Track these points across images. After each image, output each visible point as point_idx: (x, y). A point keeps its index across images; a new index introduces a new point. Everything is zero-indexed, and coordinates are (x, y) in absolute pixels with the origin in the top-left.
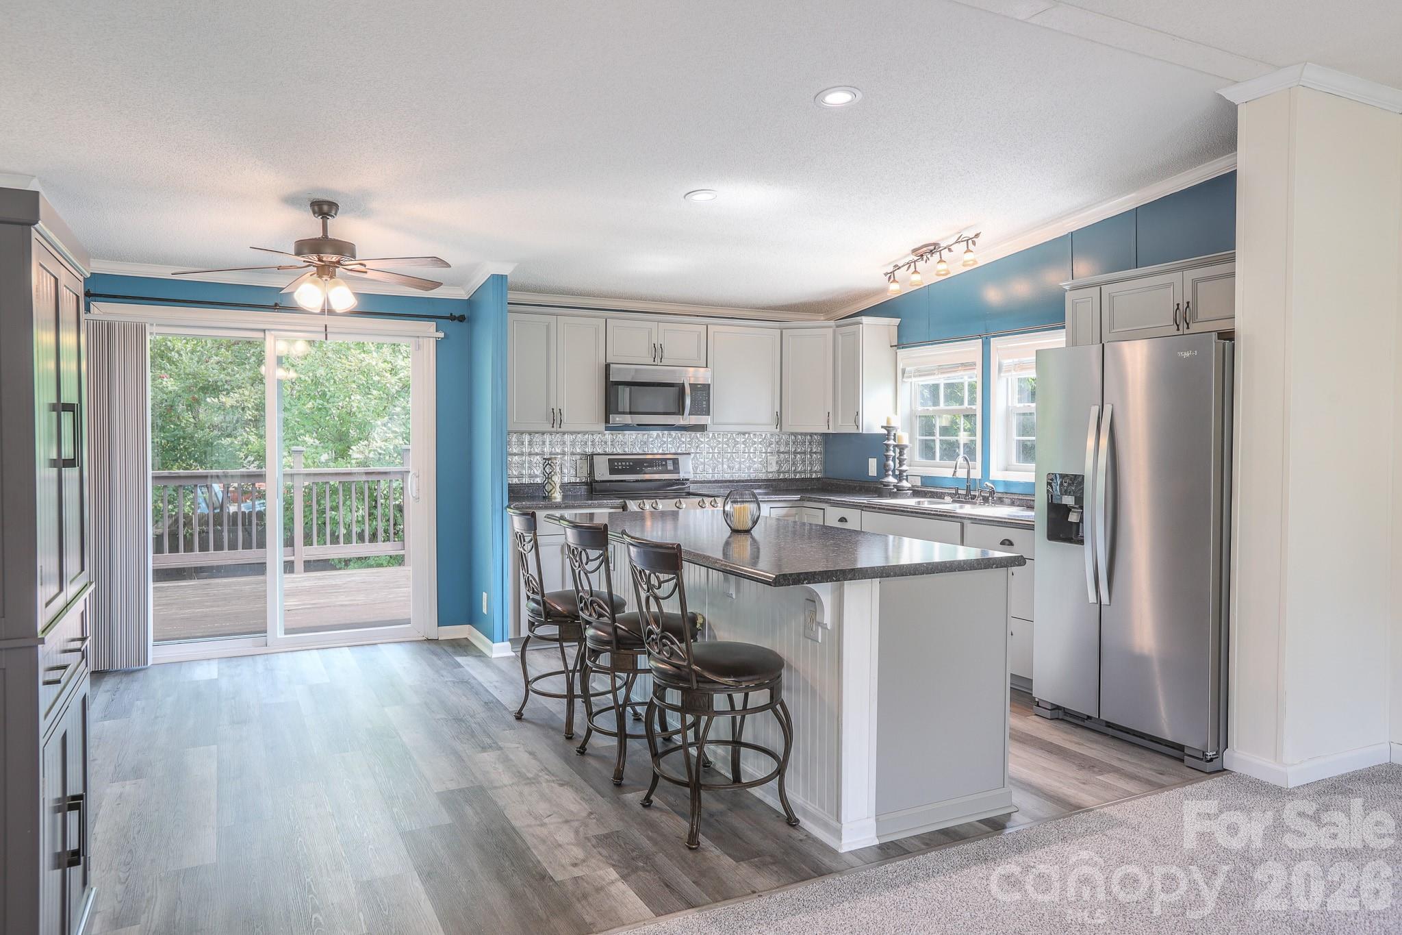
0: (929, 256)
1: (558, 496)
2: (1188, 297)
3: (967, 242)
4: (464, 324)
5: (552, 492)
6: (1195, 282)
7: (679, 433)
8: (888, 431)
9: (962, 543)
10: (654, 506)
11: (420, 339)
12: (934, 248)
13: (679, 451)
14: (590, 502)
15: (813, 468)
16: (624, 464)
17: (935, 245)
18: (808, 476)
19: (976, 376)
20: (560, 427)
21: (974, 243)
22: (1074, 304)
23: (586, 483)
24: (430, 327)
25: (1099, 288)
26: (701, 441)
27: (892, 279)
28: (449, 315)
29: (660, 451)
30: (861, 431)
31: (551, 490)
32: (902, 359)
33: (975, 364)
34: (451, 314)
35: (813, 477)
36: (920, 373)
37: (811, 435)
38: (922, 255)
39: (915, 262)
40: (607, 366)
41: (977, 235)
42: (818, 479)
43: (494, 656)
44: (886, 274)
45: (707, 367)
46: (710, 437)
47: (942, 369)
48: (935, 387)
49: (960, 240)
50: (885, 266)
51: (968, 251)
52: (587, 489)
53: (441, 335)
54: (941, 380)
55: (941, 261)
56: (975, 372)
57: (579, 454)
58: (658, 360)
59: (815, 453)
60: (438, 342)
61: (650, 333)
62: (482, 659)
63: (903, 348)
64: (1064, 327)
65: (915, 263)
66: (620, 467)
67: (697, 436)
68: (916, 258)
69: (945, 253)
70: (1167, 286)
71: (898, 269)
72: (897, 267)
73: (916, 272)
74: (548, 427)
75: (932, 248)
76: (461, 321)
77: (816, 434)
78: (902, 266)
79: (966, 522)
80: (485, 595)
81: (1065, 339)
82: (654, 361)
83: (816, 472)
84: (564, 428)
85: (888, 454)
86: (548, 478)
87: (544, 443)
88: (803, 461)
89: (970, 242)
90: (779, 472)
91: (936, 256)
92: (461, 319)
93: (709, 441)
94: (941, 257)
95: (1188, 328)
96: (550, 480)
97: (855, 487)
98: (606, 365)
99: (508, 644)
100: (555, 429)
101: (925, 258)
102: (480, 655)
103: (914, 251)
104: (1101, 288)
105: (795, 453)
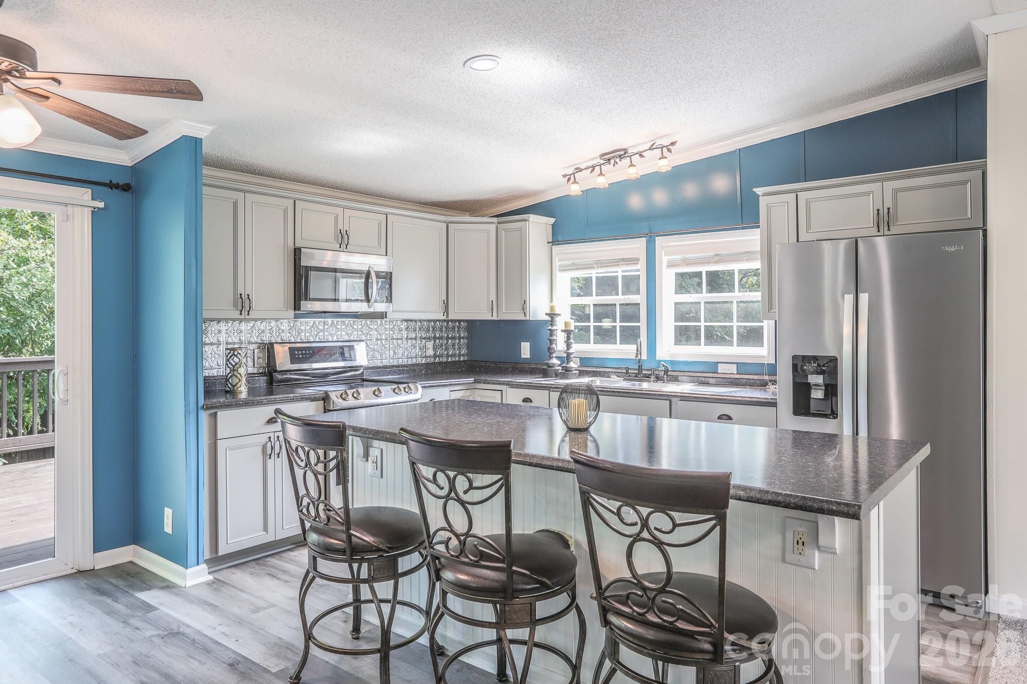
0: (617, 160)
1: (243, 392)
2: (888, 203)
3: (662, 149)
4: (127, 195)
5: (238, 386)
6: (896, 192)
7: (352, 320)
8: (552, 318)
9: (670, 417)
10: (355, 395)
11: (70, 208)
12: (622, 154)
13: (352, 338)
14: (272, 397)
15: (459, 351)
16: (304, 352)
17: (626, 151)
18: (457, 359)
19: (640, 269)
20: (248, 314)
21: (669, 150)
22: (769, 208)
23: (263, 374)
24: (84, 194)
25: (795, 194)
26: (371, 328)
27: (572, 179)
28: (108, 182)
29: (335, 339)
30: (528, 318)
31: (237, 384)
32: (557, 254)
33: (638, 260)
34: (111, 182)
35: (461, 360)
36: (575, 267)
37: (459, 321)
38: (609, 160)
39: (600, 165)
40: (297, 252)
41: (673, 144)
42: (464, 361)
43: (189, 584)
44: (564, 176)
45: (386, 255)
46: (379, 323)
47: (600, 264)
48: (588, 280)
49: (654, 147)
50: (564, 168)
51: (663, 157)
52: (267, 380)
53: (101, 205)
54: (594, 273)
55: (632, 165)
56: (638, 267)
57: (256, 343)
58: (344, 246)
59: (463, 338)
60: (95, 213)
61: (336, 218)
62: (175, 590)
63: (558, 244)
64: (758, 227)
65: (600, 167)
66: (301, 356)
67: (367, 323)
68: (602, 162)
69: (636, 159)
70: (867, 194)
71: (579, 171)
72: (579, 170)
73: (601, 174)
74: (236, 314)
75: (622, 153)
76: (125, 190)
77: (463, 321)
78: (585, 169)
79: (673, 400)
80: (168, 512)
81: (760, 237)
82: (340, 247)
83: (463, 355)
84: (253, 315)
85: (552, 338)
86: (234, 370)
87: (220, 332)
88: (454, 345)
89: (665, 149)
90: (435, 356)
91: (627, 161)
92: (126, 188)
93: (378, 328)
94: (631, 162)
95: (889, 230)
96: (235, 373)
97: (508, 368)
98: (295, 249)
99: (203, 567)
100: (242, 317)
101: (612, 161)
102: (168, 586)
103: (602, 155)
104: (797, 195)
105: (448, 338)
